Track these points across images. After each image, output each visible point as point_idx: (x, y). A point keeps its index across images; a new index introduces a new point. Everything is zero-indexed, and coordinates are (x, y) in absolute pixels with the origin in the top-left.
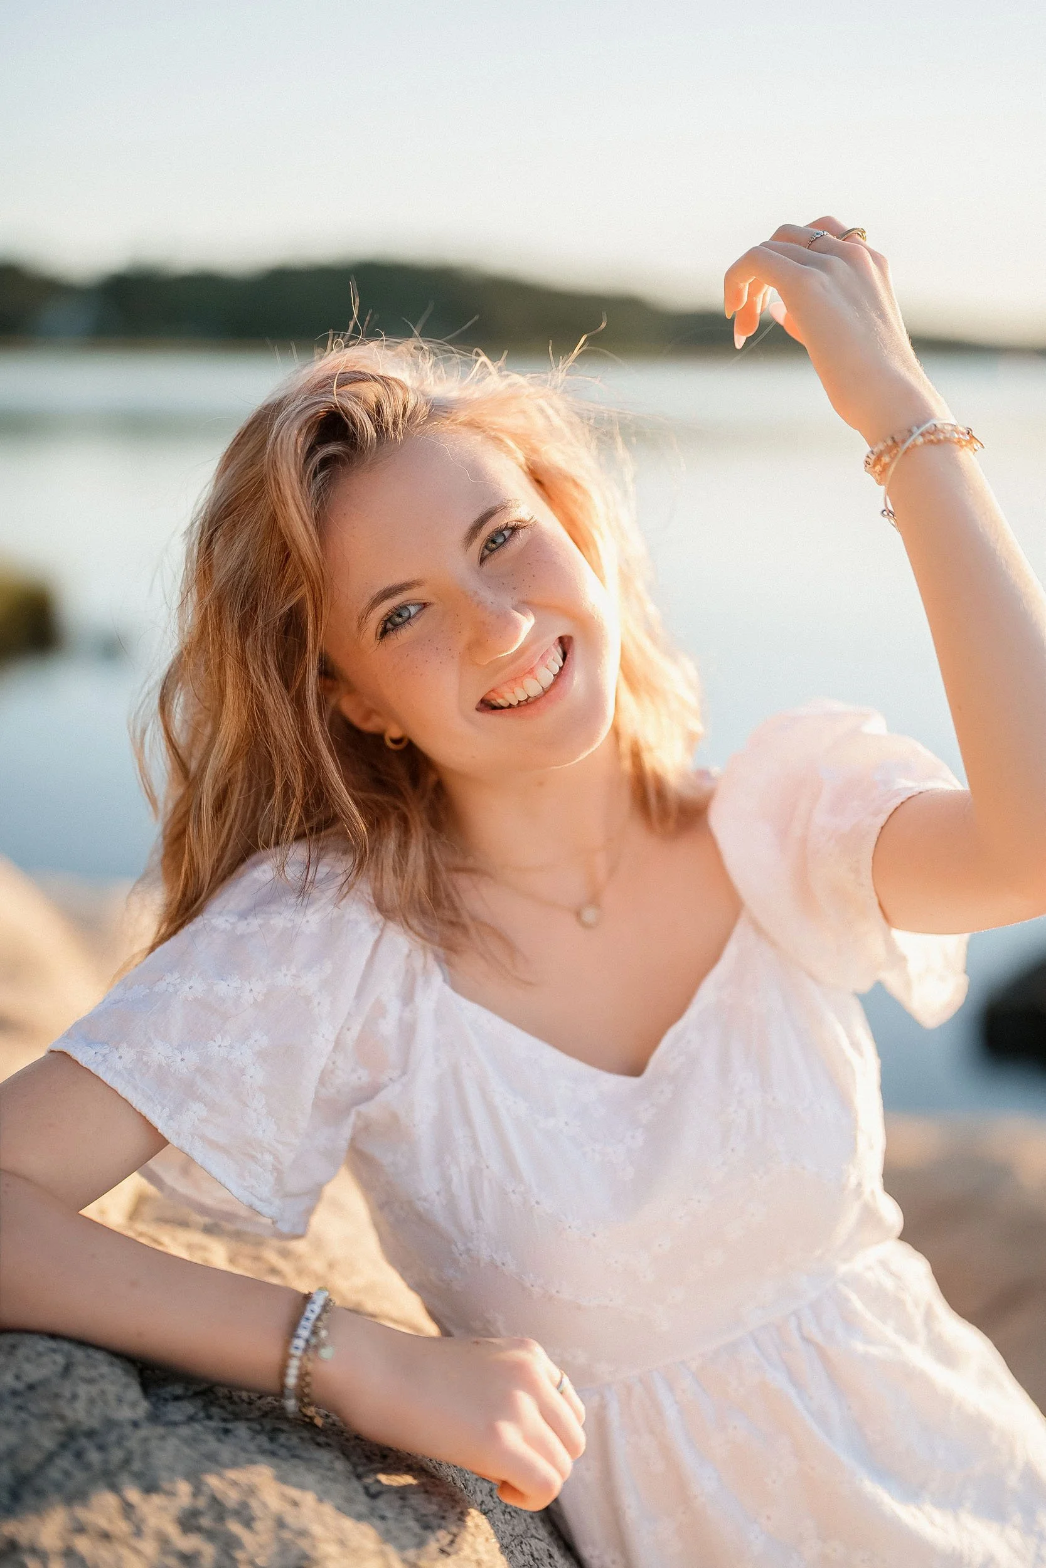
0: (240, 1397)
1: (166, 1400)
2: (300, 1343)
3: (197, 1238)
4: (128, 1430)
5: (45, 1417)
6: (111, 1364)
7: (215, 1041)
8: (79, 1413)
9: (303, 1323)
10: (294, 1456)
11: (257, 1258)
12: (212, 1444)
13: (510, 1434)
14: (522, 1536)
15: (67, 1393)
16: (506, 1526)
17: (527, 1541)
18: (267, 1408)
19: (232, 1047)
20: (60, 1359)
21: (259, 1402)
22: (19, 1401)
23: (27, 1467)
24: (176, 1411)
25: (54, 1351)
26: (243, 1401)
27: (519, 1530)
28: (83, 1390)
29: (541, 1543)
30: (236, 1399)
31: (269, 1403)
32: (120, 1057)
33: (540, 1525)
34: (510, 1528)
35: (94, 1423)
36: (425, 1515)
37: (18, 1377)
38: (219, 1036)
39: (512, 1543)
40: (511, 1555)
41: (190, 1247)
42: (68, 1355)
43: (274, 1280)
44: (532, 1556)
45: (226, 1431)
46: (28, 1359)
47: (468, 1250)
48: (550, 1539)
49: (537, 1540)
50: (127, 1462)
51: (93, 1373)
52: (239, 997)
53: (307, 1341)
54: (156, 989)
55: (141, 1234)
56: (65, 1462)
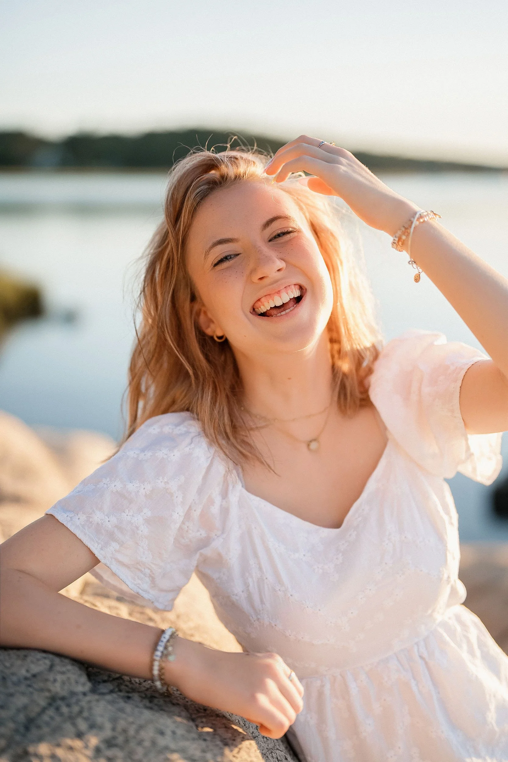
0: (135, 681)
1: (99, 682)
2: (159, 653)
3: (114, 603)
4: (81, 697)
5: (42, 690)
6: (73, 665)
7: (125, 513)
8: (57, 688)
9: (160, 643)
10: (162, 710)
11: (142, 613)
12: (122, 704)
13: (263, 699)
14: (272, 749)
15: (51, 679)
16: (264, 744)
17: (275, 751)
18: (148, 686)
19: (133, 516)
20: (48, 662)
21: (144, 684)
22: (28, 682)
23: (33, 715)
24: (104, 688)
25: (45, 658)
26: (136, 683)
27: (271, 746)
28: (59, 677)
29: (282, 752)
30: (133, 681)
31: (149, 684)
32: (79, 519)
33: (281, 743)
34: (266, 745)
35: (64, 693)
36: (225, 739)
37: (27, 671)
38: (127, 510)
39: (268, 752)
40: (267, 758)
41: (110, 608)
42: (52, 661)
43: (151, 624)
44: (277, 759)
45: (129, 698)
46: (32, 662)
47: (258, 619)
48: (286, 751)
49: (279, 751)
50: (81, 712)
51: (64, 669)
52: (138, 492)
53: (162, 652)
54: (98, 486)
55: (86, 601)
56: (51, 712)
